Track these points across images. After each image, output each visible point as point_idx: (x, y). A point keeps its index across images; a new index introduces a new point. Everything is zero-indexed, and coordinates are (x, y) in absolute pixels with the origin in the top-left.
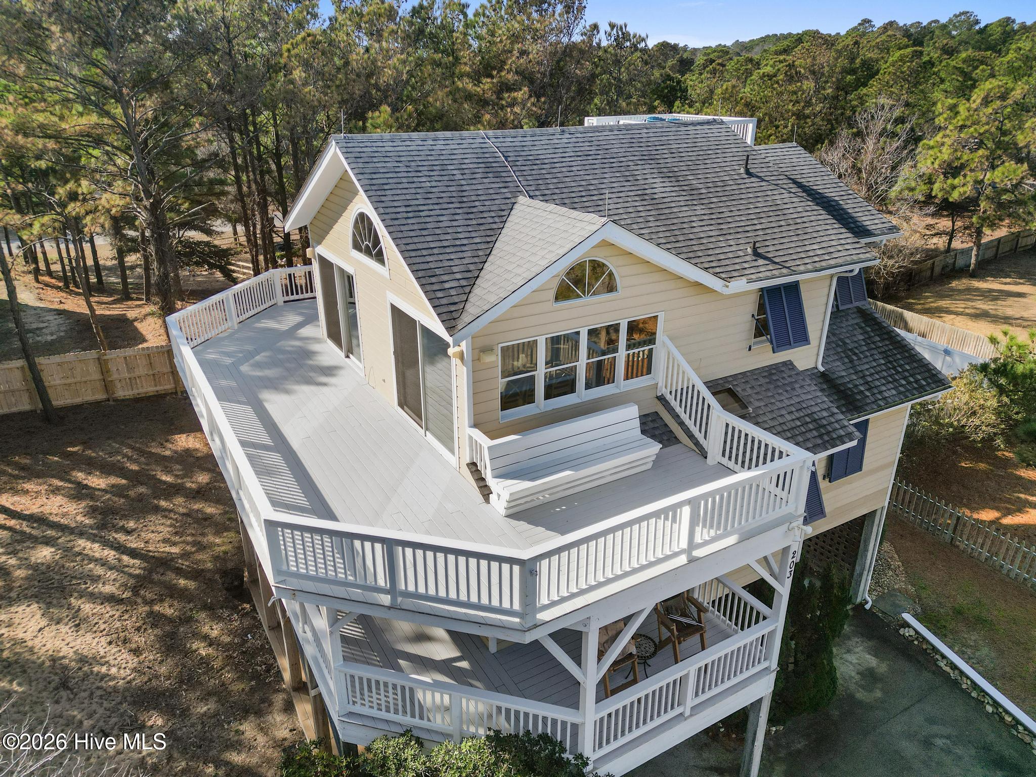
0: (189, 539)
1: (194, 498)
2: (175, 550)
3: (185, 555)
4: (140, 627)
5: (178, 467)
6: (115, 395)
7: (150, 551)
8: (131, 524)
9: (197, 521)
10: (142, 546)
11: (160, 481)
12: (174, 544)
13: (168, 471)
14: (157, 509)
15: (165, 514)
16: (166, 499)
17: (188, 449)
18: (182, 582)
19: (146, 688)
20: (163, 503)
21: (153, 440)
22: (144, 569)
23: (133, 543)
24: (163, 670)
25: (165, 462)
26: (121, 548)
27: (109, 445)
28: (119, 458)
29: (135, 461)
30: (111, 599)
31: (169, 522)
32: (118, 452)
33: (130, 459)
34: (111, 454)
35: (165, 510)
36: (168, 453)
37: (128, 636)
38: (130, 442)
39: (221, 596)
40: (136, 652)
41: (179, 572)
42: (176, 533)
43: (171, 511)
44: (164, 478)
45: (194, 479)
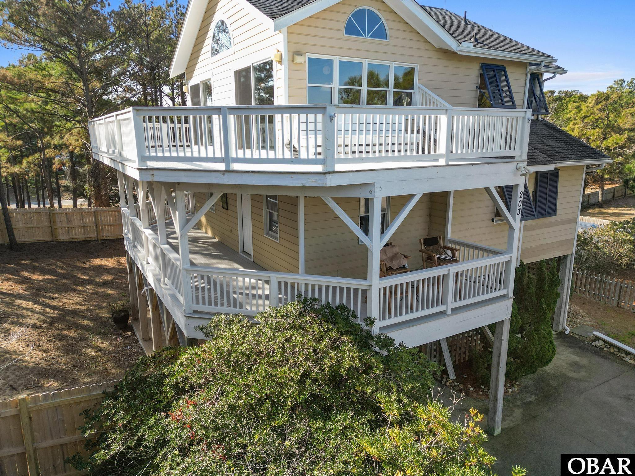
0: (94, 303)
1: (101, 286)
2: (83, 308)
3: (88, 310)
4: (52, 340)
5: (93, 272)
6: (57, 238)
7: (65, 307)
8: (56, 295)
9: (102, 296)
10: (61, 305)
11: (79, 278)
12: (84, 305)
13: (84, 273)
14: (74, 290)
15: (80, 292)
16: (82, 286)
17: (100, 265)
18: (85, 322)
19: (49, 368)
20: (80, 288)
21: (78, 260)
22: (60, 315)
23: (55, 303)
24: (64, 360)
25: (84, 271)
27: (49, 261)
28: (54, 267)
29: (64, 269)
30: (34, 326)
31: (82, 296)
32: (53, 264)
33: (60, 267)
34: (49, 265)
35: (80, 291)
36: (86, 266)
37: (42, 343)
38: (63, 260)
39: (112, 329)
40: (46, 351)
41: (84, 318)
42: (86, 301)
43: (83, 291)
44: (82, 277)
45: (103, 278)
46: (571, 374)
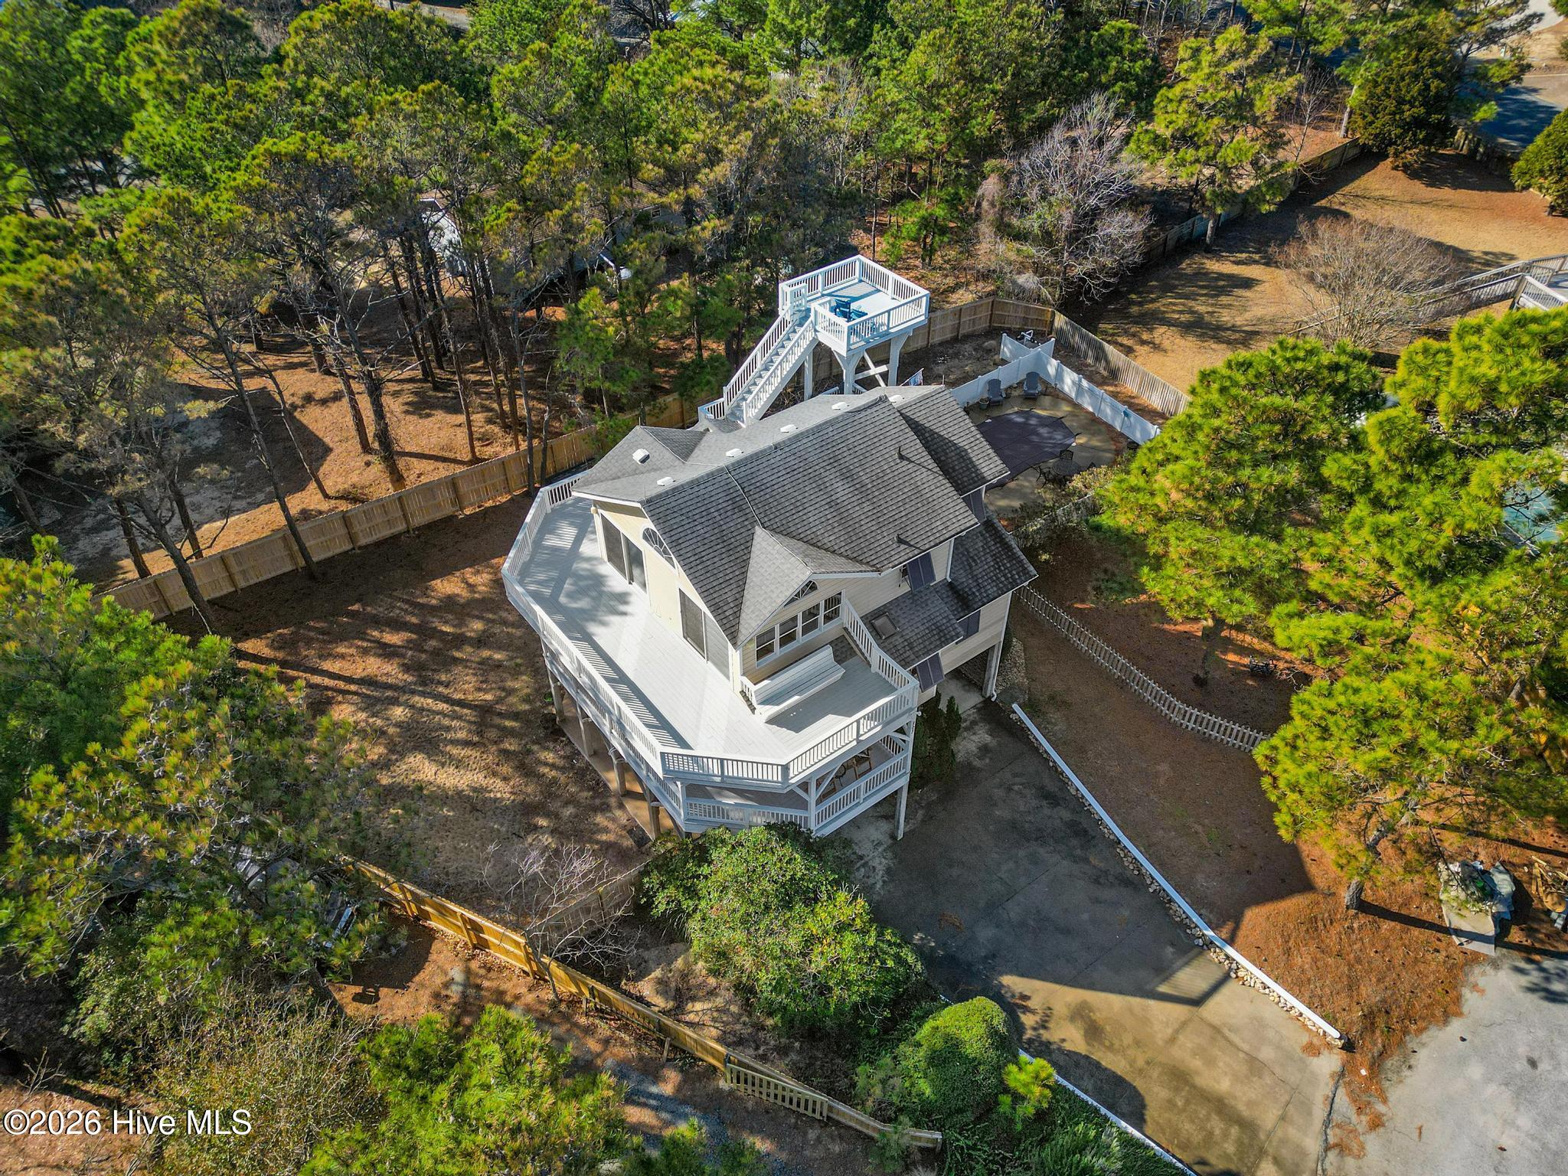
0: (495, 685)
2: (489, 697)
3: (499, 700)
4: (499, 761)
5: (450, 615)
6: (361, 542)
7: (471, 700)
8: (444, 678)
9: (493, 668)
10: (463, 696)
11: (444, 632)
12: (486, 691)
13: (444, 621)
14: (456, 661)
15: (464, 664)
16: (458, 650)
18: (508, 723)
19: (525, 803)
20: (457, 654)
21: (416, 590)
22: (476, 716)
23: (455, 694)
24: (530, 790)
25: (437, 612)
26: (447, 700)
27: (382, 600)
28: (397, 612)
29: (413, 614)
30: (466, 743)
31: (471, 672)
32: (393, 606)
33: (406, 612)
34: (388, 609)
35: (462, 660)
36: (435, 602)
37: (494, 770)
38: (396, 594)
39: (541, 733)
40: (506, 779)
41: (502, 715)
42: (482, 681)
43: (467, 661)
44: (444, 629)
46: (977, 763)
